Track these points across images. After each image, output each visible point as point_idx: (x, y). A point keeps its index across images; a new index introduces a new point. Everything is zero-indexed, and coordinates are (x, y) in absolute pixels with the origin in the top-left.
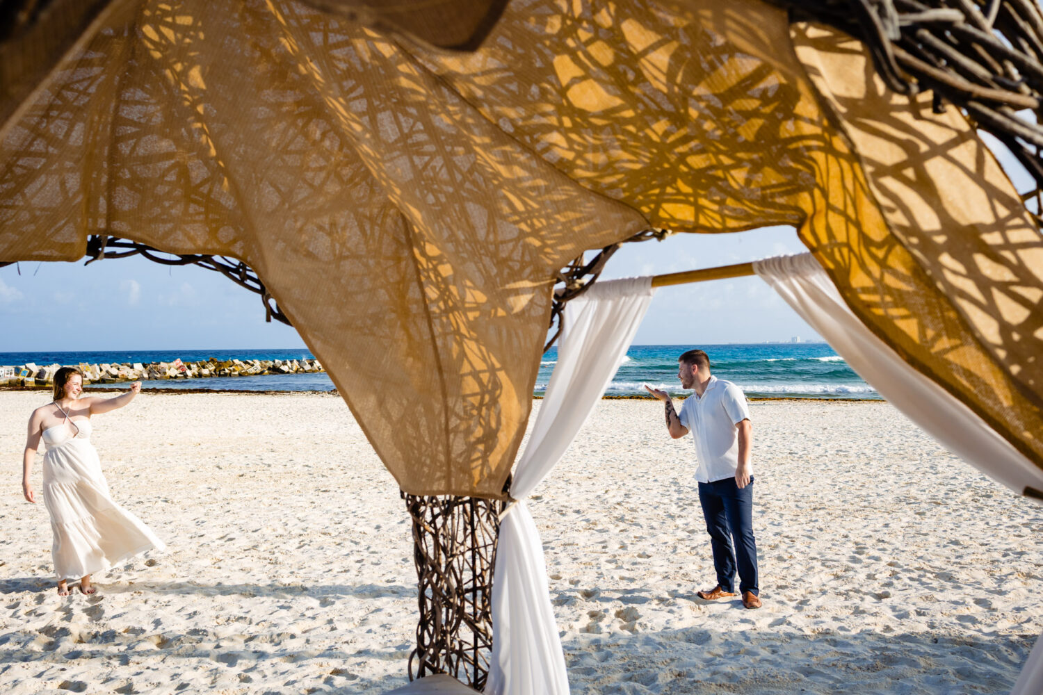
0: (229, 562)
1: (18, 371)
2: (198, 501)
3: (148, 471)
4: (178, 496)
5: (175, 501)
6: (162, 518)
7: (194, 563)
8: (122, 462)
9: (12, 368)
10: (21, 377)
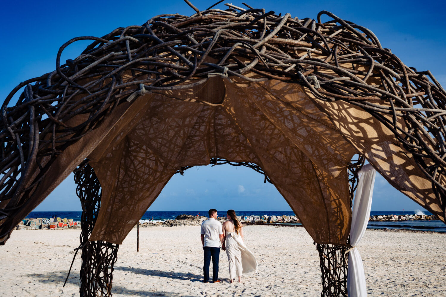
0: (311, 287)
1: (261, 218)
2: (308, 265)
3: (295, 254)
4: (302, 263)
5: (300, 265)
6: (293, 270)
7: (298, 286)
8: (287, 251)
9: (259, 216)
10: (262, 220)
